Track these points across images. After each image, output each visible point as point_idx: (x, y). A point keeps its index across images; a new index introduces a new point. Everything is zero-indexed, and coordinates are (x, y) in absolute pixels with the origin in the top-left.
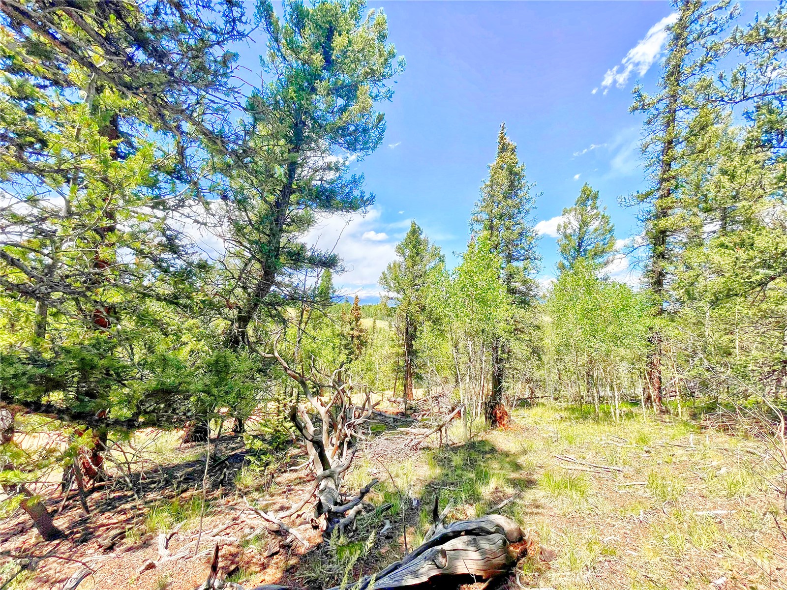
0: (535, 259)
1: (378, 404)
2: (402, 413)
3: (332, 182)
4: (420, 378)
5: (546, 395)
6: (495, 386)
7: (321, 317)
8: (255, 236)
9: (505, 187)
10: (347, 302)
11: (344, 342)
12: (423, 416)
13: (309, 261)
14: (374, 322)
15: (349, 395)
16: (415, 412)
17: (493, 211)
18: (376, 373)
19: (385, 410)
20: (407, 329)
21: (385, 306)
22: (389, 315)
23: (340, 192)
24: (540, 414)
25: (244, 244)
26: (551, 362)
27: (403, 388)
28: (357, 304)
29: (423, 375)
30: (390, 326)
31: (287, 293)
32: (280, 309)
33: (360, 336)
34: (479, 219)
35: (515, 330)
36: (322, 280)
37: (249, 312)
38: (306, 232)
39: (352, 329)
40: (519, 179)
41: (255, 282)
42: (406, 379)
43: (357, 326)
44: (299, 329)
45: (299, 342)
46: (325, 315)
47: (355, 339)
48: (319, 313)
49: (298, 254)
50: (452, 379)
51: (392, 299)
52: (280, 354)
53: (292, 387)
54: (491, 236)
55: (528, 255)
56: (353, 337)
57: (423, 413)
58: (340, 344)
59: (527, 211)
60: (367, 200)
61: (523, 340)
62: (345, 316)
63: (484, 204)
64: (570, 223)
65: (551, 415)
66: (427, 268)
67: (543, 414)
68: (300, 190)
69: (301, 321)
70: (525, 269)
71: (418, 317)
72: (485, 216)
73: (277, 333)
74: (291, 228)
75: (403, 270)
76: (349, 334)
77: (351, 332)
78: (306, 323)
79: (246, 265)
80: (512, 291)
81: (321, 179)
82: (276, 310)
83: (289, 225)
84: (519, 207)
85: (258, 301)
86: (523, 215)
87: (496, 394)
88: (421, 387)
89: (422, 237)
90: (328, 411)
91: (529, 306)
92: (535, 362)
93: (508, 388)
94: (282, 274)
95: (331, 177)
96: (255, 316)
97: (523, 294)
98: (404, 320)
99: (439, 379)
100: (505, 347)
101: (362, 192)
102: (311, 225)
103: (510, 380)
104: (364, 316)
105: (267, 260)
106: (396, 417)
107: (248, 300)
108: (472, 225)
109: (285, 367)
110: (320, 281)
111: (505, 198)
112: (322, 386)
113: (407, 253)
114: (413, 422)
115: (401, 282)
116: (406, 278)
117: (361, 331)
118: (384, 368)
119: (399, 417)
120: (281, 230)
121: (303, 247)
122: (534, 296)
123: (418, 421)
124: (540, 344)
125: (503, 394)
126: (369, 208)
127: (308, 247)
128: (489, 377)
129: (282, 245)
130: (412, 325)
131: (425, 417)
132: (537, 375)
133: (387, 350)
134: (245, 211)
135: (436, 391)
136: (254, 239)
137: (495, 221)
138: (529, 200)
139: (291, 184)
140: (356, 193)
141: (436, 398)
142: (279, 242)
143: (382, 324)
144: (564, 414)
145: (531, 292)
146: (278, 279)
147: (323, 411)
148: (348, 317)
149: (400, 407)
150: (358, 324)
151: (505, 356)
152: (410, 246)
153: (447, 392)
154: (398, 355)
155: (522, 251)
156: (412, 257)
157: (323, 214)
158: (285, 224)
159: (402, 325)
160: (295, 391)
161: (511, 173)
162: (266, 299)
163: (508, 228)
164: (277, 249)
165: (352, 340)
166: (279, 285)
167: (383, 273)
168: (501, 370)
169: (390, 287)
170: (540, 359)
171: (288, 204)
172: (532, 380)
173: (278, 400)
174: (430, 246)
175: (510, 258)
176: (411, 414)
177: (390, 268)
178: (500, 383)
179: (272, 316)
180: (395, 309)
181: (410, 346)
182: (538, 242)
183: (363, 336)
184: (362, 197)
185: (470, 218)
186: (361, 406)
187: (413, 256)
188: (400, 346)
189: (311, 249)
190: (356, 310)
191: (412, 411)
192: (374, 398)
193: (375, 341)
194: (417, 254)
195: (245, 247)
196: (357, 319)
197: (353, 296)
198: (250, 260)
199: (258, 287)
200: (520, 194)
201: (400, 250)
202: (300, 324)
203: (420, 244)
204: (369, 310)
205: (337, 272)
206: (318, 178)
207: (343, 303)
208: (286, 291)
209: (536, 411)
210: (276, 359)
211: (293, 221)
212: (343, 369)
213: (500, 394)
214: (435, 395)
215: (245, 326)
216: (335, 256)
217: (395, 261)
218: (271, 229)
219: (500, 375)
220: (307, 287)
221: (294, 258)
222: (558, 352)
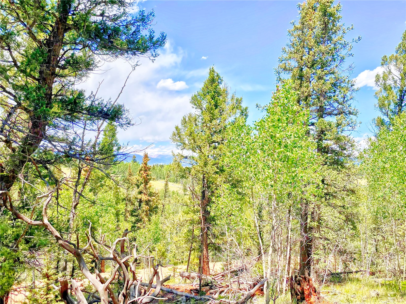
0: (350, 113)
1: (167, 279)
2: (196, 290)
3: (115, 19)
4: (218, 249)
5: (362, 269)
6: (303, 259)
7: (102, 178)
8: (21, 80)
9: (318, 31)
10: (135, 161)
11: (130, 208)
12: (220, 293)
13: (88, 111)
14: (166, 185)
15: (133, 269)
16: (211, 289)
17: (304, 58)
18: (168, 244)
19: (176, 286)
20: (203, 192)
21: (179, 166)
22: (183, 177)
23: (125, 31)
24: (354, 291)
25: (7, 89)
26: (368, 232)
27: (198, 261)
28: (146, 164)
29: (222, 247)
30: (185, 190)
31: (62, 150)
32: (52, 168)
33: (149, 201)
34: (287, 67)
35: (326, 194)
36: (105, 135)
37: (13, 171)
38: (84, 79)
39: (140, 193)
40: (334, 21)
41: (21, 135)
42: (202, 251)
43: (146, 189)
44: (76, 191)
45: (75, 207)
46: (108, 176)
47: (143, 205)
48: (100, 174)
49: (75, 102)
50: (254, 250)
51: (186, 158)
52: (51, 221)
53: (66, 262)
54: (301, 86)
55: (342, 108)
56: (141, 201)
57: (221, 289)
58: (126, 210)
59: (342, 59)
60: (157, 41)
61: (335, 207)
62: (132, 178)
63: (293, 49)
64: (390, 72)
65: (366, 291)
66: (227, 123)
67: (357, 291)
68: (76, 26)
69: (77, 182)
70: (338, 125)
71: (216, 179)
72: (293, 64)
73: (47, 196)
74: (66, 71)
75: (200, 124)
76: (136, 198)
77: (139, 196)
78: (84, 185)
79: (10, 114)
80: (323, 150)
81: (102, 15)
82: (47, 168)
83: (63, 68)
84: (332, 53)
85: (24, 157)
86: (337, 63)
87: (304, 267)
88: (219, 259)
89: (221, 86)
90: (107, 288)
91: (343, 167)
92: (348, 230)
93: (318, 261)
94: (55, 126)
95: (115, 13)
96: (20, 176)
97: (337, 153)
98: (201, 182)
99: (240, 251)
100: (315, 213)
101: (152, 32)
102: (90, 70)
103: (320, 252)
104: (155, 177)
105: (36, 109)
106: (189, 295)
107: (12, 156)
108: (279, 73)
109: (56, 236)
110: (101, 136)
111: (318, 43)
112: (102, 260)
113: (205, 105)
114: (209, 300)
115: (196, 138)
116: (203, 134)
117: (151, 195)
118: (176, 239)
119: (193, 295)
120: (54, 75)
121: (81, 94)
122: (349, 156)
123: (214, 299)
124: (355, 211)
125: (312, 267)
126: (159, 51)
127: (87, 95)
128: (297, 248)
129: (54, 92)
130: (209, 187)
131: (223, 294)
132: (351, 246)
133: (180, 217)
134: (9, 49)
135: (236, 264)
136: (19, 84)
137: (305, 70)
138: (344, 46)
139: (66, 19)
140: (145, 33)
141: (235, 273)
142: (51, 88)
143: (174, 187)
144: (381, 291)
145: (345, 152)
146: (50, 132)
147: (101, 287)
148: (135, 178)
149: (195, 283)
150: (148, 186)
151: (315, 224)
152: (209, 97)
153: (248, 266)
154: (192, 222)
155: (336, 105)
156: (210, 110)
157: (105, 57)
158: (59, 67)
159: (198, 189)
160: (70, 265)
161: (325, 13)
162: (35, 156)
163: (320, 78)
164: (49, 96)
165: (140, 206)
166: (51, 139)
167: (177, 128)
168: (309, 240)
169: (184, 144)
170: (355, 228)
171: (62, 43)
172: (345, 251)
173: (47, 276)
174: (229, 96)
175: (322, 112)
176: (207, 291)
177: (184, 122)
178: (309, 255)
179: (43, 177)
180: (189, 170)
181: (207, 212)
182: (354, 94)
183: (153, 201)
184: (151, 38)
185: (277, 65)
186: (148, 282)
187: (212, 109)
188: (194, 212)
189: (90, 97)
190: (146, 171)
191: (208, 288)
192: (164, 272)
193: (167, 206)
194: (216, 106)
195: (9, 93)
196: (146, 182)
197: (142, 154)
198: (14, 109)
199: (25, 140)
200: (335, 38)
201: (195, 101)
202: (76, 186)
203: (219, 94)
204: (160, 170)
205: (121, 125)
206: (99, 13)
207: (129, 162)
208: (61, 146)
209: (349, 287)
210: (46, 227)
211: (68, 62)
212: (126, 238)
213: (309, 268)
214: (235, 269)
215: (8, 188)
216: (120, 107)
217: (190, 115)
218: (41, 72)
219: (310, 246)
220: (85, 142)
221: (69, 108)
222: (375, 220)
